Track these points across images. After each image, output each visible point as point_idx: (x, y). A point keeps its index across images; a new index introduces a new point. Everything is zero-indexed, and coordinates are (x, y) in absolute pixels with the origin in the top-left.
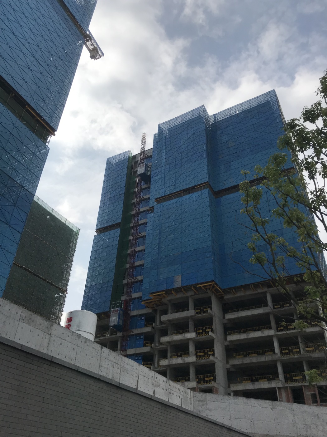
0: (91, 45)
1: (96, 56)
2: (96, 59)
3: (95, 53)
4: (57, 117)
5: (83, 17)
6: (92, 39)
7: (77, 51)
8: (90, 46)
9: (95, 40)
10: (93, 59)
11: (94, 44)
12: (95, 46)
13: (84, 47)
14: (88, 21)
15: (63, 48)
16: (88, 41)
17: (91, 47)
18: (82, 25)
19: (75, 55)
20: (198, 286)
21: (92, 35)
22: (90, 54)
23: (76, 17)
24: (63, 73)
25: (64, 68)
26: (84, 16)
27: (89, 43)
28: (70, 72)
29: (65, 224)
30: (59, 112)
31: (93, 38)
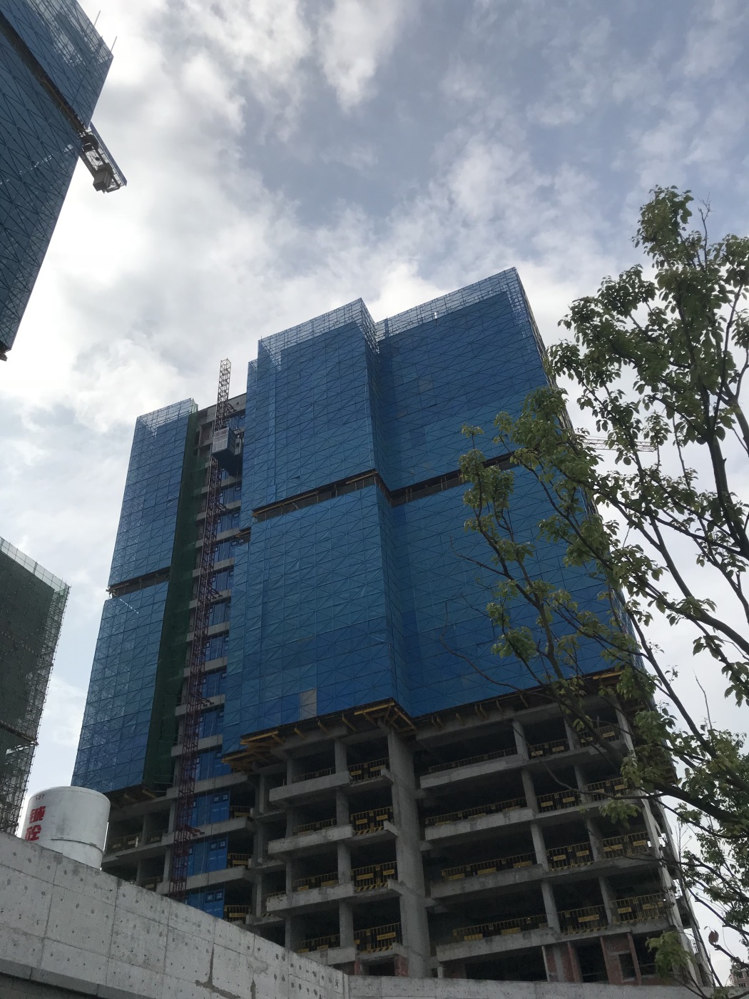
0: (97, 159)
1: (107, 185)
2: (108, 191)
3: (106, 178)
4: (13, 316)
5: (78, 91)
6: (100, 145)
7: (63, 166)
8: (94, 160)
9: (105, 149)
10: (101, 191)
11: (103, 156)
12: (107, 161)
13: (80, 161)
14: (90, 100)
15: (29, 158)
16: (89, 149)
17: (96, 164)
18: (75, 107)
19: (59, 175)
20: (356, 714)
21: (99, 136)
22: (93, 179)
23: (62, 90)
24: (28, 214)
25: (32, 204)
26: (81, 87)
27: (91, 155)
28: (47, 212)
29: (33, 575)
30: (18, 305)
31: (102, 143)
